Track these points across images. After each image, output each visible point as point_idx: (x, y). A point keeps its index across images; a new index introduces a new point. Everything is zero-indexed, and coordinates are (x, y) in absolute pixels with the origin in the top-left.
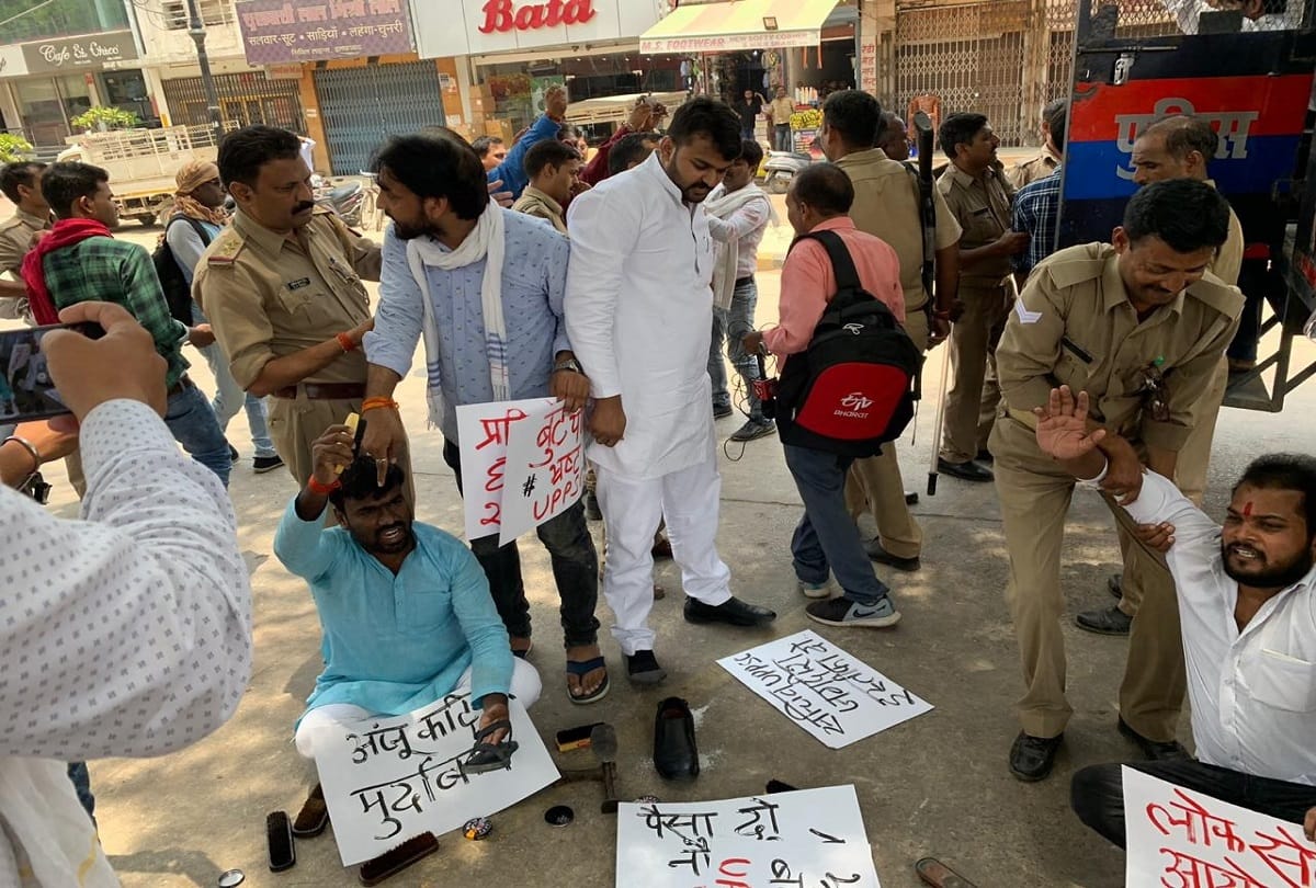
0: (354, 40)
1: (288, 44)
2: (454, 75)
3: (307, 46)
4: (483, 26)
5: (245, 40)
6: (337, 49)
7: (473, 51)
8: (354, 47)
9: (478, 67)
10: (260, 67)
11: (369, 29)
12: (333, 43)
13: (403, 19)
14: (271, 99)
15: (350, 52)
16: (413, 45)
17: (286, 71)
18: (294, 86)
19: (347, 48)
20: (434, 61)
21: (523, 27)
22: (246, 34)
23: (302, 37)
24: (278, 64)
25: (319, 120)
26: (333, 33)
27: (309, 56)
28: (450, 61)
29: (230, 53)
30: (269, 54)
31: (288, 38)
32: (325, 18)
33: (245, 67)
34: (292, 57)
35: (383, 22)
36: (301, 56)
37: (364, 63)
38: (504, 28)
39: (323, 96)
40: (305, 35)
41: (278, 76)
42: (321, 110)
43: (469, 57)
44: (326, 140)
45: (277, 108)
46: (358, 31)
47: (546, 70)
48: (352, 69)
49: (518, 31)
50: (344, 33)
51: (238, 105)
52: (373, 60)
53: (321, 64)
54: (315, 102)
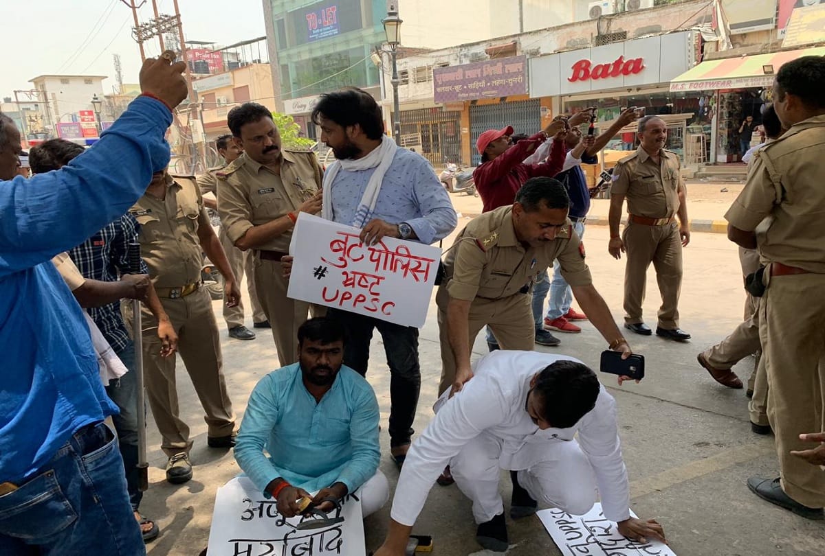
0: (494, 88)
1: (457, 91)
2: (550, 108)
3: (467, 93)
4: (570, 78)
5: (435, 89)
6: (483, 93)
7: (562, 93)
8: (493, 92)
9: (566, 103)
10: (441, 105)
11: (503, 81)
12: (481, 89)
13: (523, 75)
14: (445, 123)
15: (491, 95)
16: (527, 90)
17: (455, 106)
18: (458, 115)
19: (489, 92)
20: (539, 99)
21: (595, 77)
22: (436, 86)
23: (465, 87)
24: (450, 102)
25: (469, 134)
26: (483, 84)
27: (467, 97)
28: (549, 99)
29: (427, 97)
30: (446, 97)
31: (457, 88)
32: (479, 76)
33: (432, 105)
34: (458, 99)
35: (512, 77)
36: (463, 98)
37: (497, 101)
38: (583, 79)
39: (473, 120)
40: (467, 86)
41: (449, 109)
42: (470, 128)
43: (561, 96)
44: (471, 146)
45: (447, 127)
46: (496, 82)
47: (609, 103)
48: (491, 105)
49: (592, 80)
50: (489, 84)
51: (427, 126)
52: (503, 99)
53: (474, 102)
54: (468, 124)
